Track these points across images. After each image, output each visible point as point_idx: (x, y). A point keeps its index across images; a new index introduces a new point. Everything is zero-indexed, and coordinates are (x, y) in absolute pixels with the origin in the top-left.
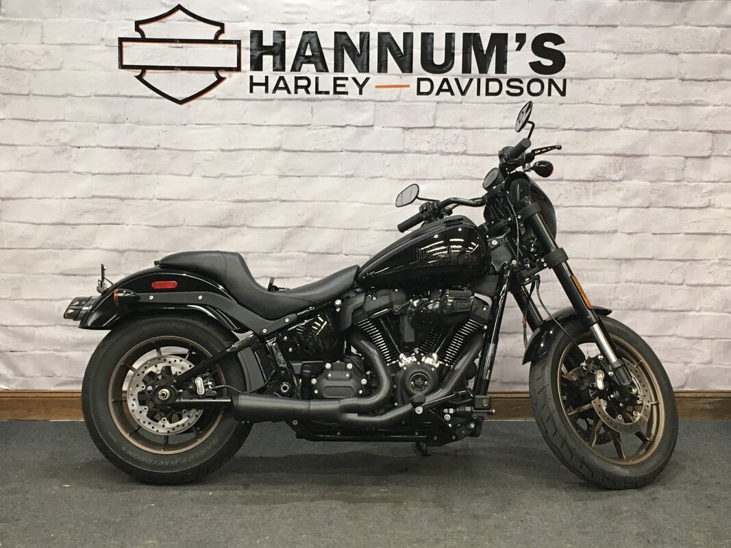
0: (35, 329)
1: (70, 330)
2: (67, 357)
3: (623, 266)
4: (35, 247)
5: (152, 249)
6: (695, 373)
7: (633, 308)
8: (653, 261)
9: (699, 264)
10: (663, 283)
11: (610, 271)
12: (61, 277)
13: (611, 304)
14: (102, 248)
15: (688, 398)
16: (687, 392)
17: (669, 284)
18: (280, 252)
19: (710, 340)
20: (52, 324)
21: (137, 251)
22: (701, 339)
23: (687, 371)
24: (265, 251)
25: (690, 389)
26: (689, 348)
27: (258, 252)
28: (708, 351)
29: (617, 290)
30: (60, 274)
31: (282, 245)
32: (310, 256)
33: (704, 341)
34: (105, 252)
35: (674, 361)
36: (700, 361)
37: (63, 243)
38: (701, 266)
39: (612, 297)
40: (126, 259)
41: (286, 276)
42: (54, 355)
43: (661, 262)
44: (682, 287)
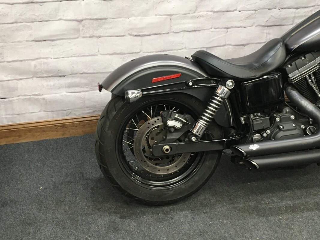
0: (17, 81)
1: (44, 80)
2: (44, 99)
4: (11, 22)
5: (102, 17)
12: (34, 43)
14: (64, 18)
18: (194, 12)
20: (31, 76)
21: (91, 19)
24: (184, 13)
27: (180, 14)
30: (33, 41)
31: (197, 7)
32: (216, 14)
34: (67, 22)
37: (34, 17)
40: (83, 26)
41: (198, 29)
42: (34, 98)
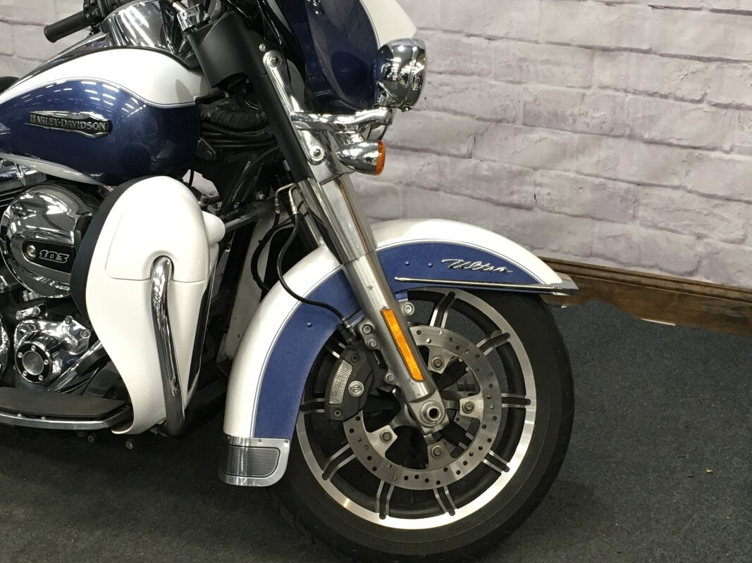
3: (598, 60)
6: (713, 254)
7: (612, 134)
8: (648, 56)
9: (735, 68)
10: (665, 97)
11: (575, 67)
13: (575, 121)
15: (697, 293)
16: (698, 284)
17: (676, 99)
19: (745, 204)
22: (728, 199)
23: (700, 249)
25: (705, 280)
26: (705, 212)
28: (740, 222)
29: (586, 99)
33: (733, 204)
35: (679, 230)
36: (724, 237)
38: (738, 72)
39: (576, 111)
43: (665, 59)
44: (700, 106)
